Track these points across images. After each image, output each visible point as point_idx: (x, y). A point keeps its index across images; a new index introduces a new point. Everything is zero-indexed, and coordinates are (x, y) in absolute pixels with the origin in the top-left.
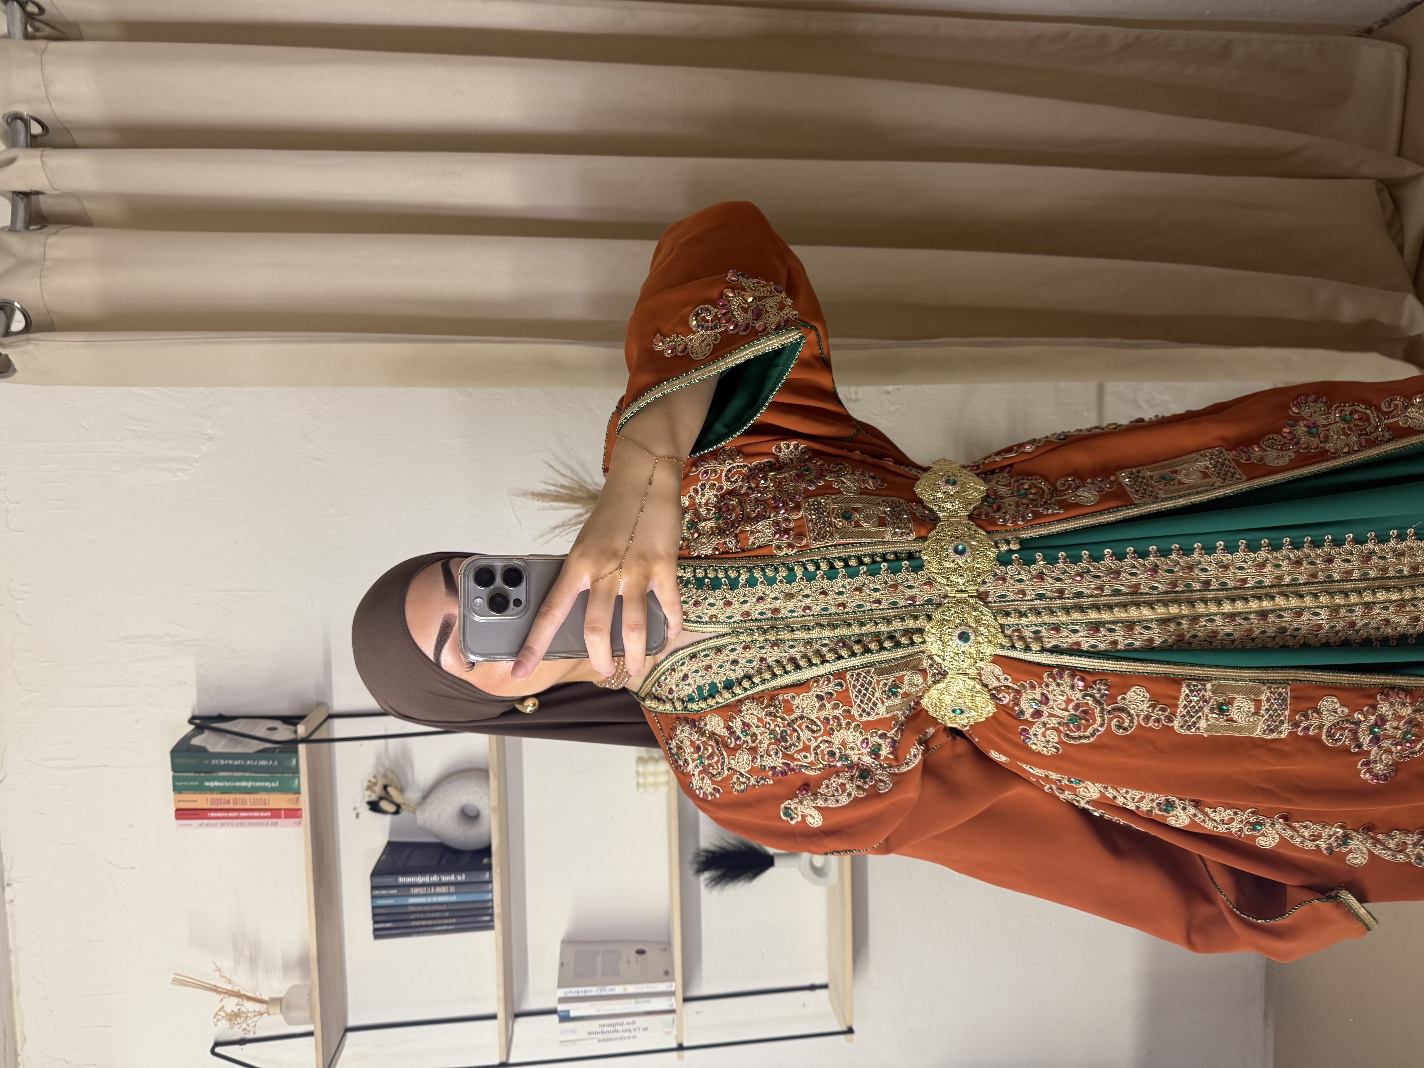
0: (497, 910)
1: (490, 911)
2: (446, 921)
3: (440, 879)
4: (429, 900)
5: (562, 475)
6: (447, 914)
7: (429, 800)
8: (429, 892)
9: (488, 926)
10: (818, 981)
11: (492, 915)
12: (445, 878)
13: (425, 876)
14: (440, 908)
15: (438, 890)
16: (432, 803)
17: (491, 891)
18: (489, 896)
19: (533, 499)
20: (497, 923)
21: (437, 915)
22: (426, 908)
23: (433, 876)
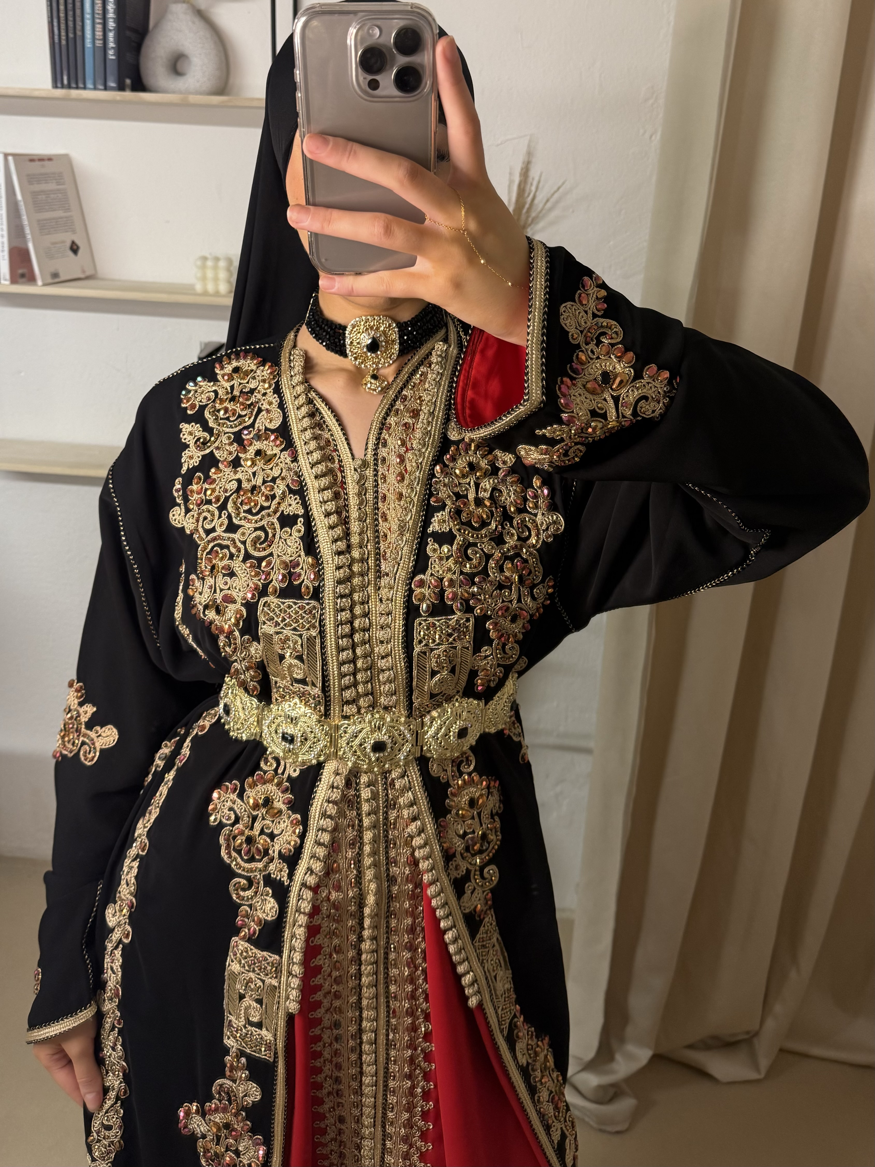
0: (74, 93)
1: (74, 85)
2: (63, 33)
3: (111, 30)
4: (88, 16)
6: (71, 35)
7: (197, 20)
8: (97, 16)
9: (56, 82)
11: (69, 87)
12: (111, 35)
13: (114, 13)
14: (78, 27)
15: (99, 27)
16: (194, 23)
17: (95, 88)
18: (90, 85)
19: (524, 163)
20: (60, 92)
21: (71, 24)
22: (78, 12)
23: (114, 22)
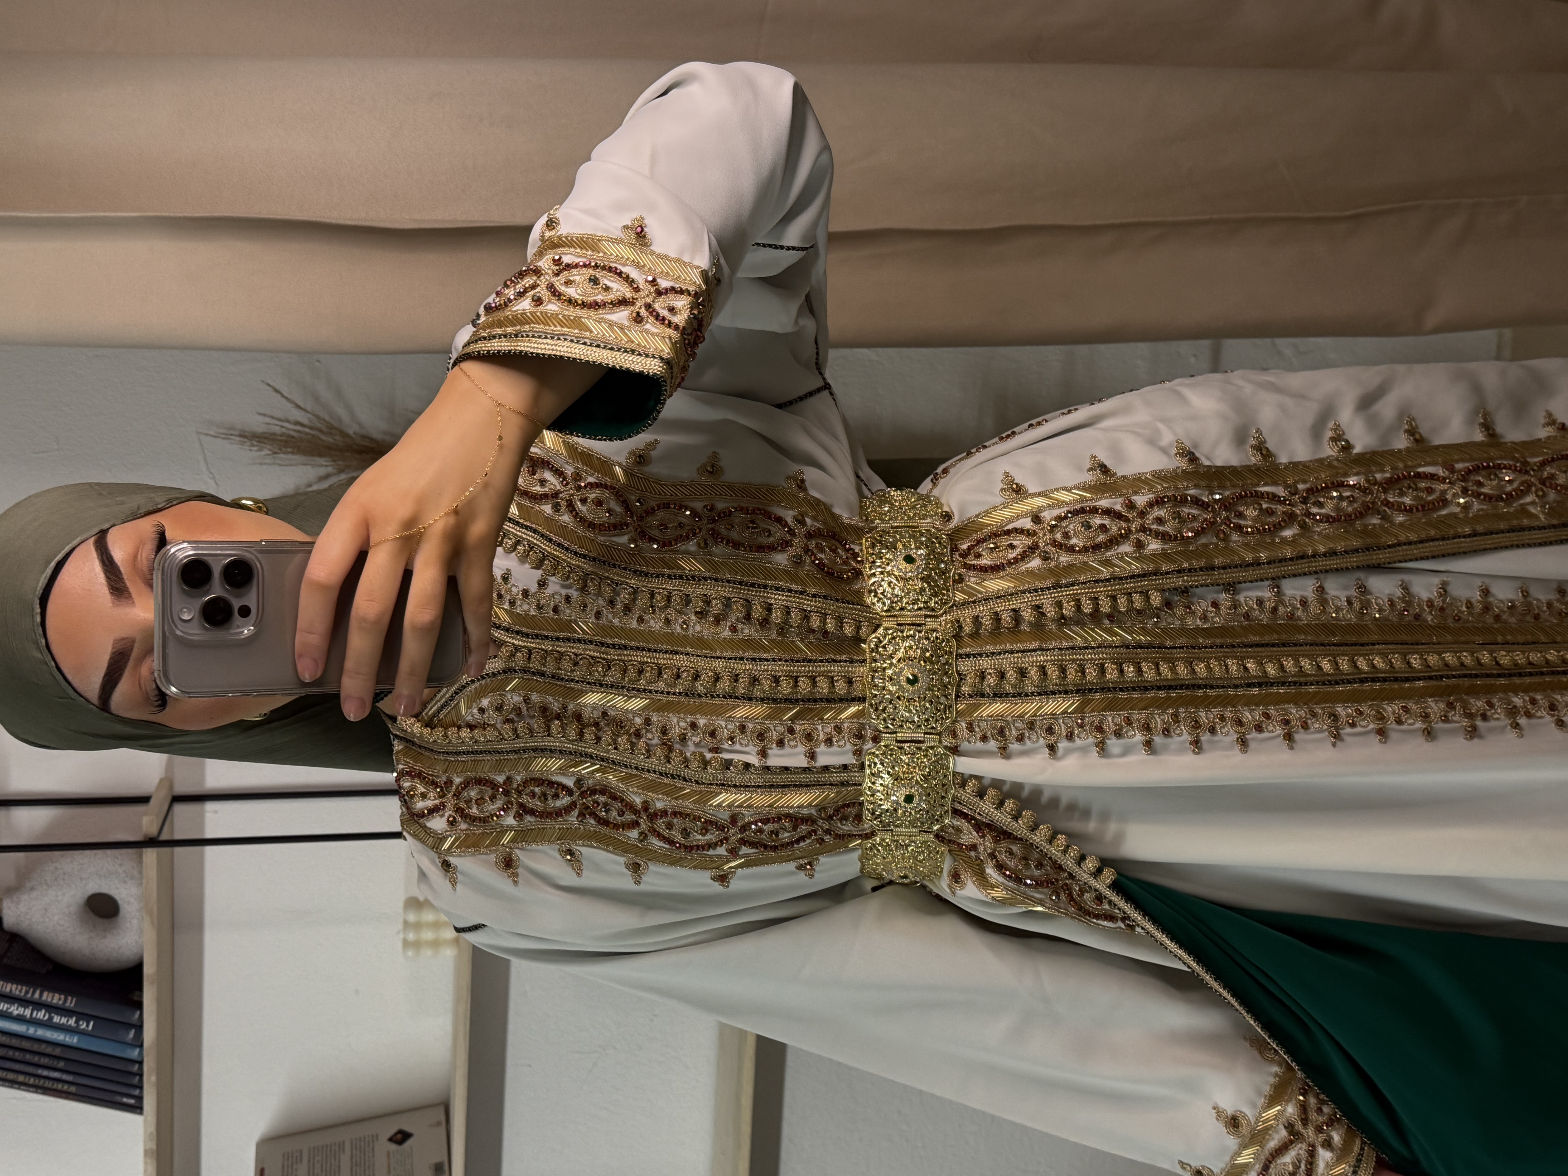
0: (149, 1080)
1: (137, 1079)
5: (298, 407)
6: (61, 1064)
9: (133, 1106)
11: (139, 1086)
14: (49, 1050)
17: (140, 1045)
18: (135, 1052)
20: (149, 1103)
22: (26, 1045)
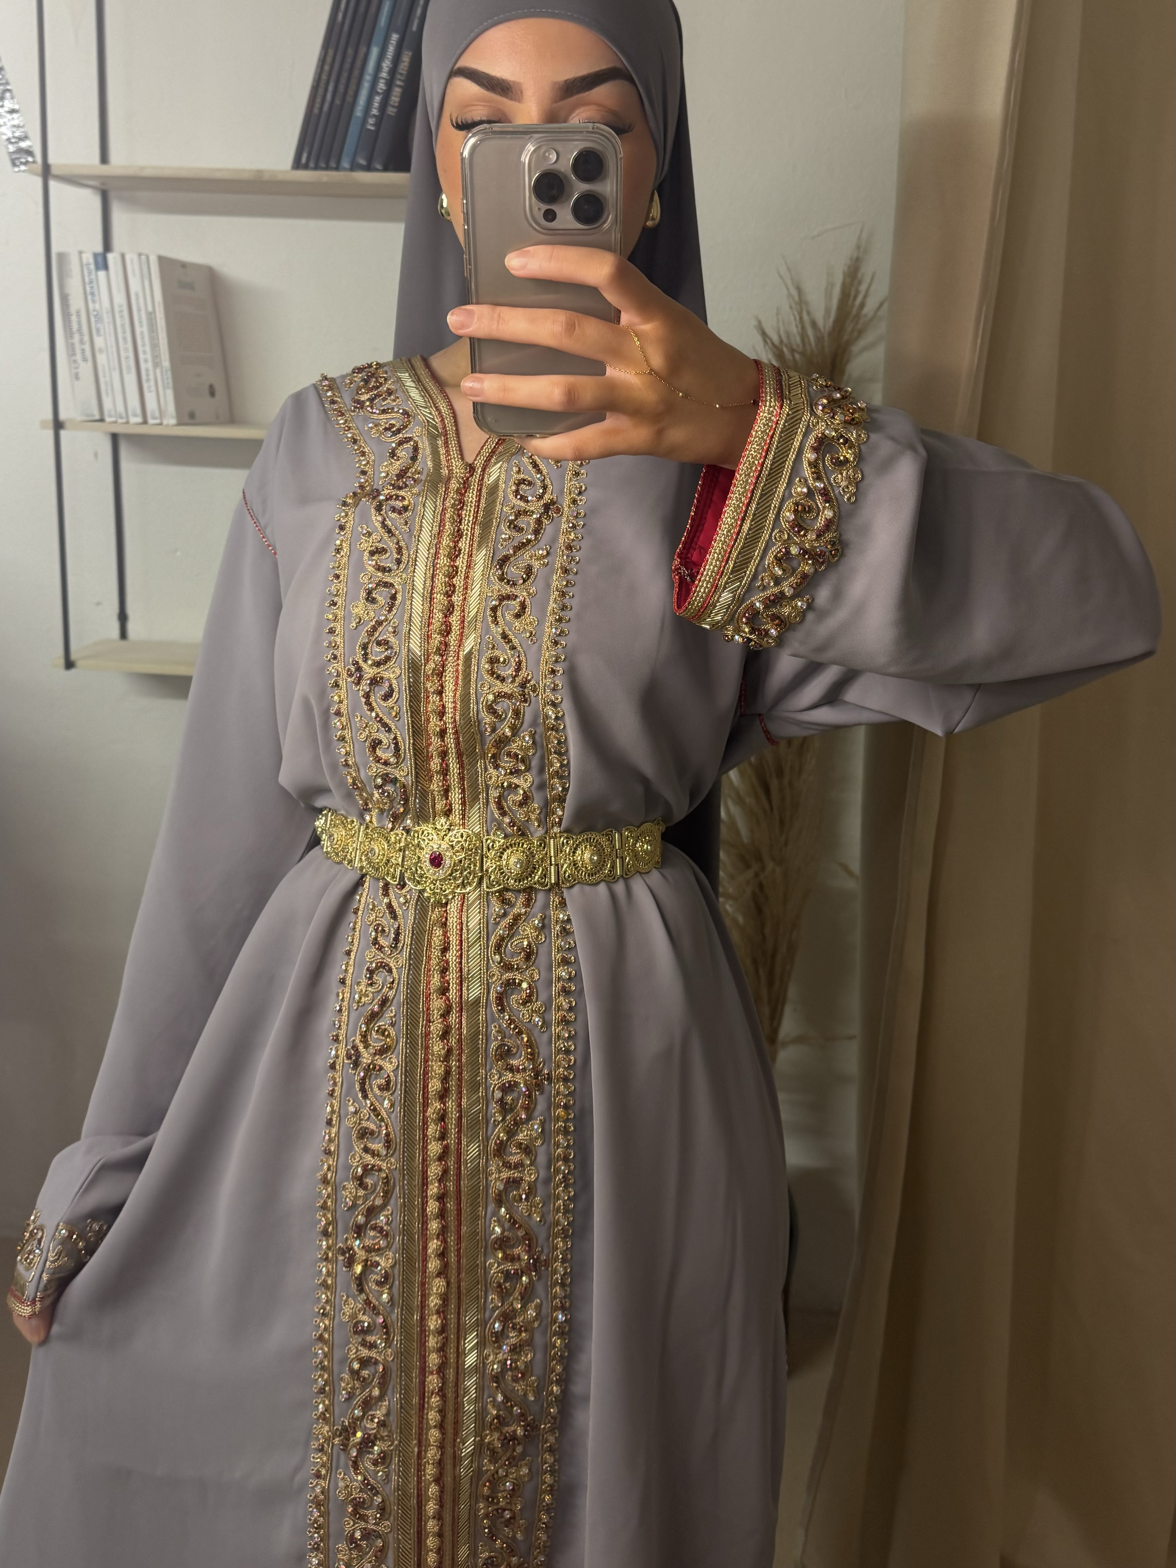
9: (300, 161)
10: (131, 626)
